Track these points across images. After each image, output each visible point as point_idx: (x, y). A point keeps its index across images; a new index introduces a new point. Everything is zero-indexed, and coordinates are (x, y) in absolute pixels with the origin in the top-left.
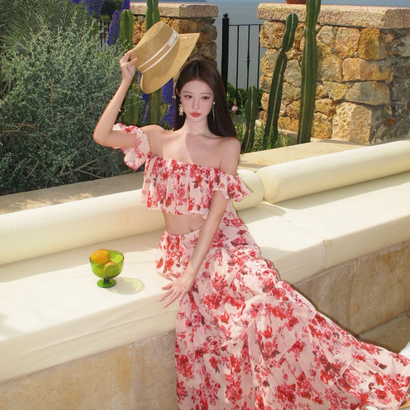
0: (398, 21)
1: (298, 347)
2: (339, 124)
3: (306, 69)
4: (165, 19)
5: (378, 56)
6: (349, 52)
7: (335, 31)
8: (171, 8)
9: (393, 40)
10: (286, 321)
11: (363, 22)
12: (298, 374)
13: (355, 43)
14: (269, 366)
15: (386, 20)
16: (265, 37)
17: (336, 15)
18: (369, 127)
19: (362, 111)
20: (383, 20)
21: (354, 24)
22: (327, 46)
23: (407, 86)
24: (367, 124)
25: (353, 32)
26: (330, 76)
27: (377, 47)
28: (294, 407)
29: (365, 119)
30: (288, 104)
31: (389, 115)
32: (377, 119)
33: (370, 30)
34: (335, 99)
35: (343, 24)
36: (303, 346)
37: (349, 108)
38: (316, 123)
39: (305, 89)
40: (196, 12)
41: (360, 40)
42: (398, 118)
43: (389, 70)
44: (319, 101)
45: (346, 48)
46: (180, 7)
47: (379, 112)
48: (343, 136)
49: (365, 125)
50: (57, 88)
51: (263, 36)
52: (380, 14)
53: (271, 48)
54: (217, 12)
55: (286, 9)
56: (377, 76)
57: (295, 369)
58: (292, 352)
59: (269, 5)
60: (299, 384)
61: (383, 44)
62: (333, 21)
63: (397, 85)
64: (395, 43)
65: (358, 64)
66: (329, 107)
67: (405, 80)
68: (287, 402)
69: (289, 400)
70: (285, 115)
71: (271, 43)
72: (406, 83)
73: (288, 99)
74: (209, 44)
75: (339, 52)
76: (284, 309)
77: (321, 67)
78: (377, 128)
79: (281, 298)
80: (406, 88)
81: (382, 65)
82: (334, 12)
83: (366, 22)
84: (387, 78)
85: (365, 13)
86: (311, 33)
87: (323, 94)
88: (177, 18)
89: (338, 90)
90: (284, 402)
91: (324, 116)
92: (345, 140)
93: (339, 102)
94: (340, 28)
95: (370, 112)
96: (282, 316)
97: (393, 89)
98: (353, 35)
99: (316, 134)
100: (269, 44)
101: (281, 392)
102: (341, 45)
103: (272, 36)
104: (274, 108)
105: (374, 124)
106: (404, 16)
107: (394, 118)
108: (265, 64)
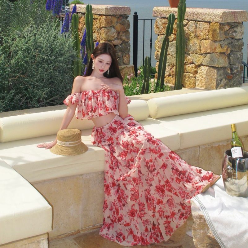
0: (230, 18)
1: (164, 166)
2: (199, 79)
3: (178, 46)
4: (96, 15)
5: (219, 38)
6: (204, 36)
7: (196, 24)
8: (100, 9)
9: (229, 29)
10: (158, 155)
11: (211, 19)
12: (165, 180)
13: (207, 31)
14: (153, 176)
15: (223, 18)
16: (157, 28)
17: (197, 14)
18: (215, 80)
19: (211, 71)
20: (221, 18)
21: (206, 20)
22: (192, 33)
23: (239, 56)
24: (214, 78)
25: (205, 25)
26: (194, 51)
27: (218, 34)
28: (164, 196)
29: (213, 75)
30: (171, 69)
31: (229, 73)
32: (220, 75)
33: (214, 24)
34: (197, 64)
35: (200, 20)
36: (166, 166)
37: (204, 69)
38: (187, 79)
39: (178, 58)
40: (116, 11)
41: (209, 29)
42: (235, 75)
43: (227, 46)
44: (188, 66)
45: (202, 34)
46: (106, 8)
47: (222, 71)
48: (202, 86)
49: (213, 79)
50: (39, 55)
51: (156, 27)
52: (219, 14)
53: (161, 34)
54: (130, 11)
55: (169, 11)
56: (219, 50)
57: (163, 177)
58: (162, 169)
59: (160, 8)
60: (166, 185)
61: (222, 32)
62: (195, 18)
63: (232, 55)
64: (231, 31)
65: (209, 43)
66: (194, 69)
67: (238, 53)
68: (161, 194)
69: (162, 192)
70: (169, 75)
71: (161, 31)
72: (239, 54)
73: (171, 65)
74: (125, 32)
75: (199, 36)
76: (157, 150)
77: (189, 45)
78: (221, 80)
79: (155, 145)
80: (239, 57)
81: (222, 44)
82: (195, 13)
83: (212, 19)
84: (226, 51)
85: (212, 14)
86: (180, 25)
87: (190, 61)
88: (104, 15)
89: (198, 59)
90: (159, 193)
91: (191, 75)
92: (203, 88)
93: (199, 66)
94: (199, 22)
95: (216, 71)
96: (156, 153)
97: (231, 58)
98: (205, 26)
99: (187, 86)
100: (159, 32)
101: (158, 189)
102: (199, 32)
103: (161, 27)
104: (162, 70)
105: (218, 78)
106: (234, 15)
107: (232, 75)
108: (157, 44)
